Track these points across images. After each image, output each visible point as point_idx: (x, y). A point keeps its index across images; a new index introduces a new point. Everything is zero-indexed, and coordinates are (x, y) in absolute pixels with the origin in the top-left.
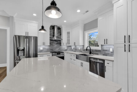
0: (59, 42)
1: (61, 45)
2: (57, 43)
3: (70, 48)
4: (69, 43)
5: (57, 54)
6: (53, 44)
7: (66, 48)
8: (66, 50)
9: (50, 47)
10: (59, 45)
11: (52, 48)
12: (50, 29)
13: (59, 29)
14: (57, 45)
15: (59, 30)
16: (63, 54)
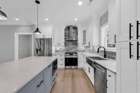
0: (75, 43)
1: (77, 46)
2: (73, 43)
3: (89, 49)
4: (86, 43)
5: (70, 55)
6: (69, 45)
7: (84, 49)
8: (83, 51)
9: (65, 48)
10: (76, 46)
11: (68, 48)
12: (65, 30)
13: (75, 28)
14: (73, 46)
15: (76, 30)
16: (77, 56)
